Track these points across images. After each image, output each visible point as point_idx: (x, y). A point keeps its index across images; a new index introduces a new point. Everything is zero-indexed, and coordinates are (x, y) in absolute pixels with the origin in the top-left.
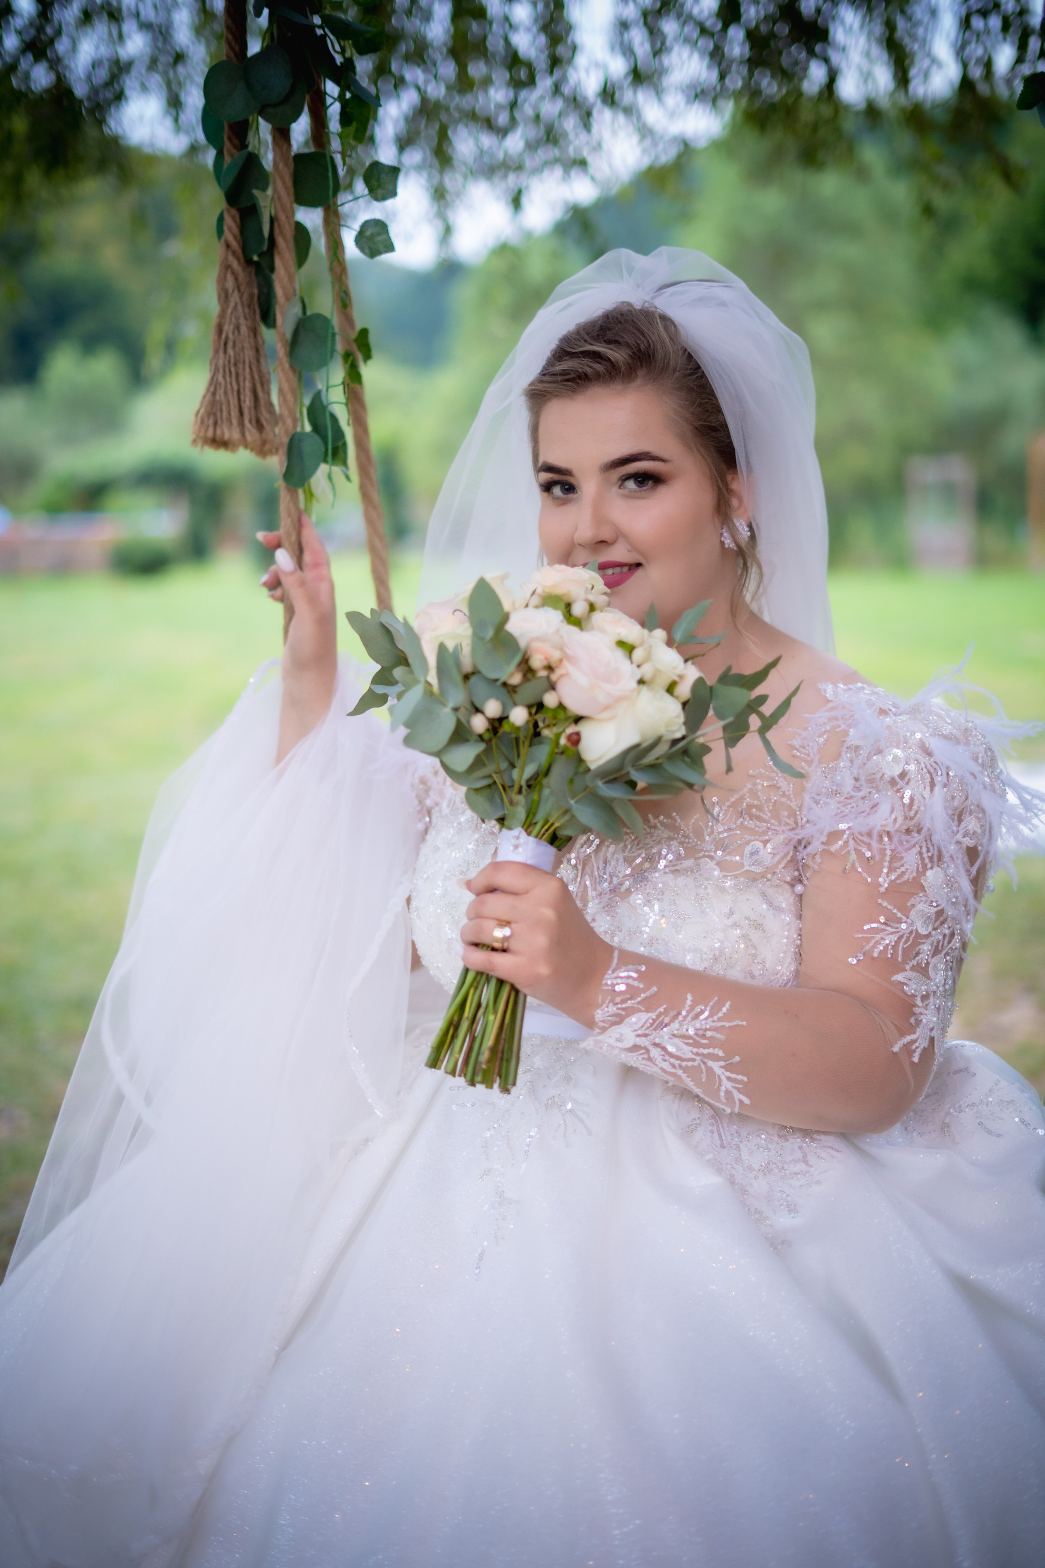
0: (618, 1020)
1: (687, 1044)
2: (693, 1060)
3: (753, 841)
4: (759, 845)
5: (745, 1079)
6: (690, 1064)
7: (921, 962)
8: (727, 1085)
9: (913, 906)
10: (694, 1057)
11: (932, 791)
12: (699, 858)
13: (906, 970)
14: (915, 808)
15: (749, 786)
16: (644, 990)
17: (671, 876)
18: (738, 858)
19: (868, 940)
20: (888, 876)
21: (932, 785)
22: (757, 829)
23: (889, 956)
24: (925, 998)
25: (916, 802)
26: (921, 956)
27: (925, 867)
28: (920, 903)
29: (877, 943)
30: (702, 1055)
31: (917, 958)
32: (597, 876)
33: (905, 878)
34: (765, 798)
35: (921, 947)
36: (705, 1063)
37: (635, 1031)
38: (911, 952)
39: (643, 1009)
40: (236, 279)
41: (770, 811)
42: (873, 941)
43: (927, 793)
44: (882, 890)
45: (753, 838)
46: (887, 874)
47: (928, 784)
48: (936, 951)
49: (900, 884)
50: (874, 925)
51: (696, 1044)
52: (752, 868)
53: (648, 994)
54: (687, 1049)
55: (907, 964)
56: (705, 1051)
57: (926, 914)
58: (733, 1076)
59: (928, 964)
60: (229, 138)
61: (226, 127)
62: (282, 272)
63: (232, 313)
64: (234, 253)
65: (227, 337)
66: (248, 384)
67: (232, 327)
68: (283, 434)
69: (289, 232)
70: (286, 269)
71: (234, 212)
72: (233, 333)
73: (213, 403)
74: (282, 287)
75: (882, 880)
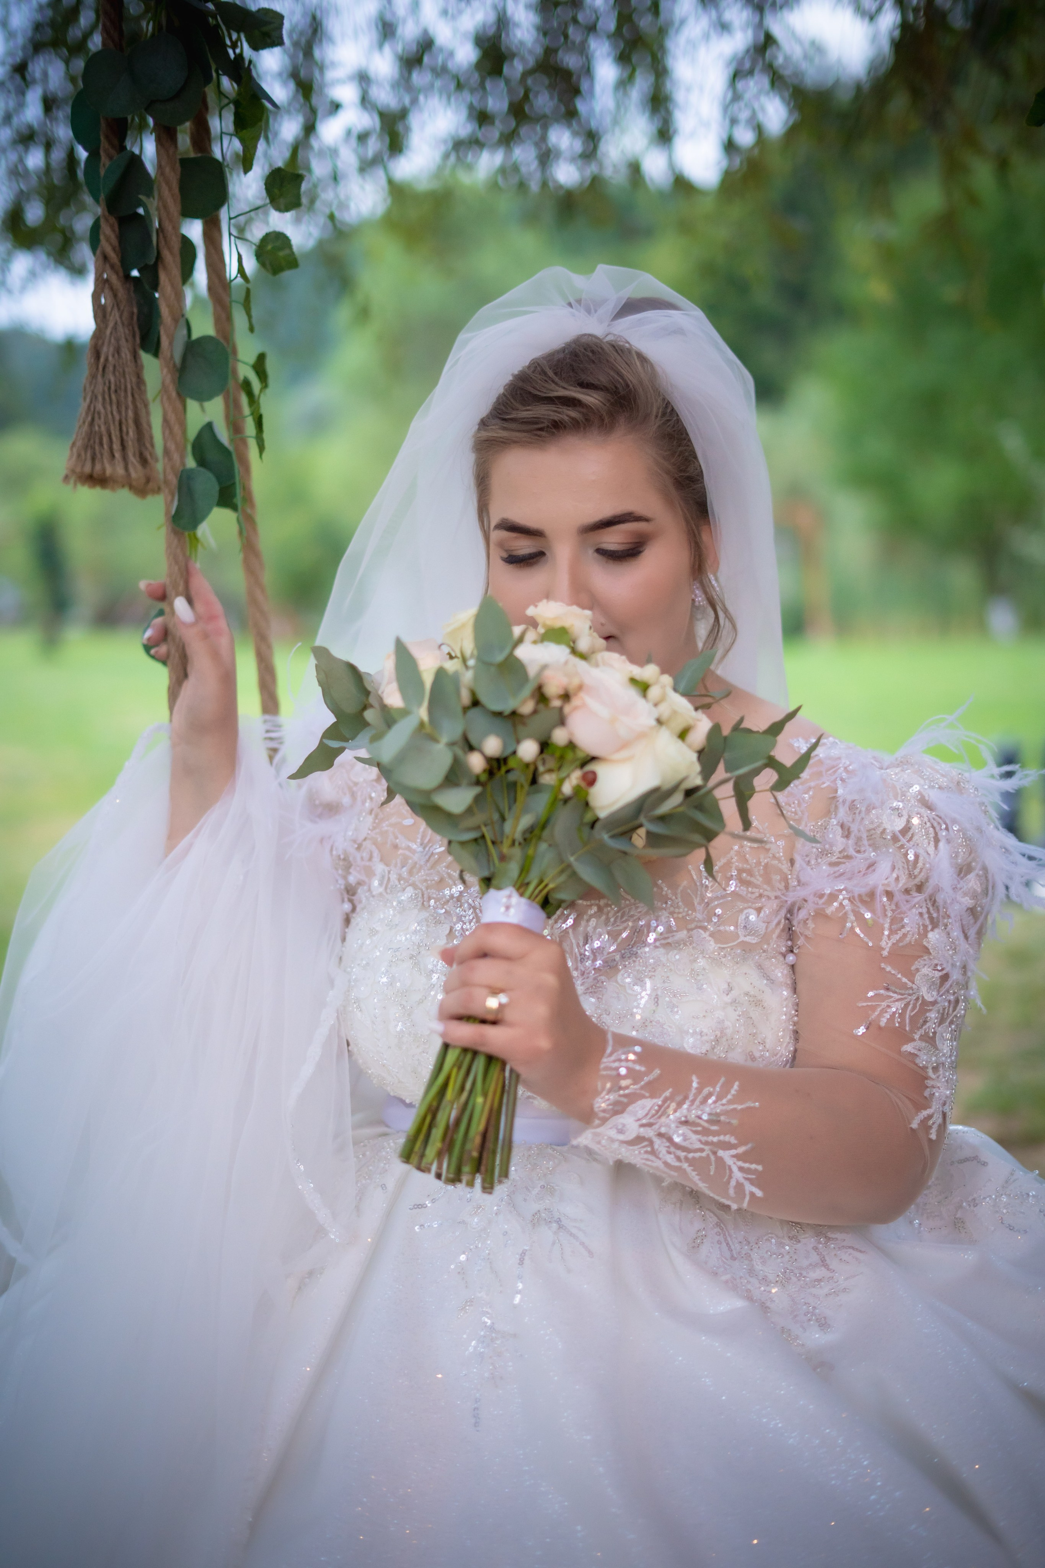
0: (619, 1108)
1: (696, 1132)
2: (702, 1150)
3: (746, 908)
4: (754, 913)
5: (760, 1168)
6: (698, 1155)
7: (928, 1032)
8: (738, 1175)
9: (918, 970)
10: (702, 1146)
11: (936, 846)
12: (691, 929)
13: (914, 1040)
14: (920, 865)
15: (736, 848)
16: (647, 1074)
17: (662, 950)
18: (732, 928)
19: (874, 1008)
20: (889, 939)
21: (937, 840)
22: (749, 895)
23: (897, 1025)
24: (935, 1069)
25: (921, 859)
26: (928, 1024)
27: (925, 926)
28: (924, 967)
29: (884, 1011)
30: (712, 1143)
31: (924, 1028)
33: (908, 940)
34: (755, 861)
35: (928, 1014)
36: (715, 1153)
37: (639, 1120)
38: (919, 1020)
39: (647, 1094)
40: (115, 296)
41: (761, 876)
42: (879, 1009)
43: (931, 849)
44: (885, 953)
45: (746, 905)
46: (889, 936)
47: (932, 839)
48: (942, 1021)
49: (903, 947)
50: (876, 992)
51: (706, 1132)
52: (747, 939)
53: (651, 1077)
54: (694, 1137)
55: (916, 1033)
56: (715, 1139)
57: (930, 979)
58: (746, 1165)
59: (935, 1033)
60: (107, 137)
61: (103, 125)
62: (168, 289)
63: (111, 333)
64: (112, 267)
65: (107, 360)
66: (131, 414)
67: (111, 349)
68: (168, 470)
69: (176, 245)
70: (172, 285)
71: (113, 220)
72: (113, 356)
73: (90, 435)
74: (169, 306)
75: (883, 944)
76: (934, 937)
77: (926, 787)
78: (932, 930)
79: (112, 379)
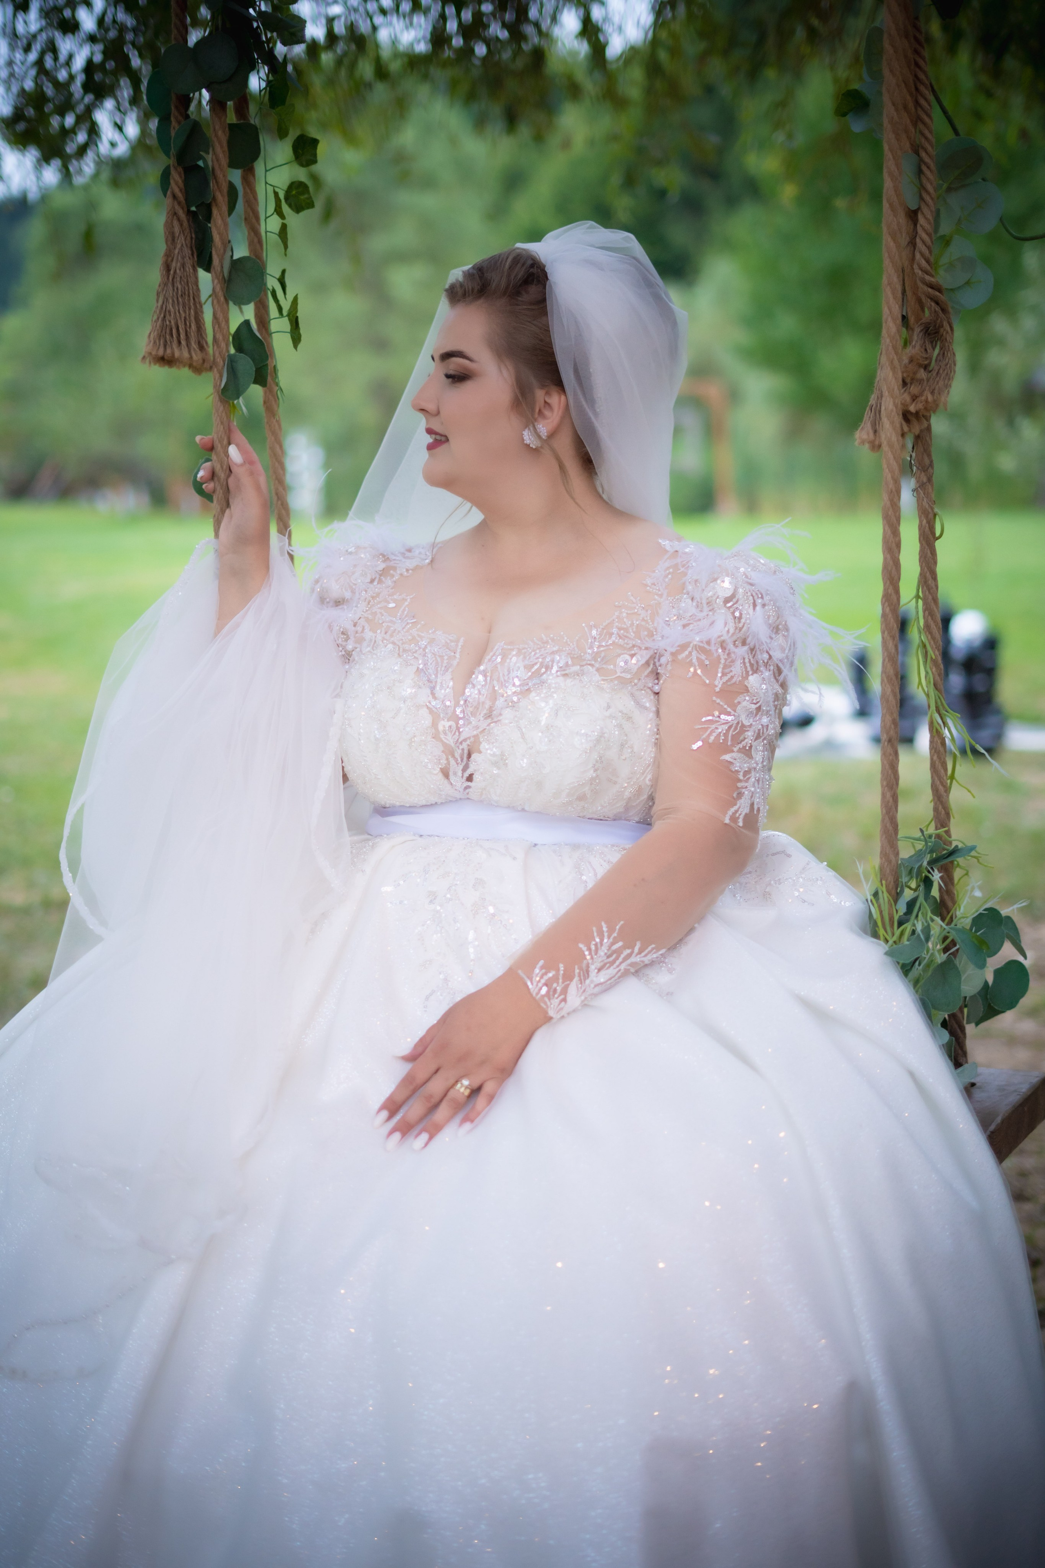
3: (623, 654)
4: (628, 657)
7: (746, 746)
9: (739, 703)
11: (754, 609)
12: (583, 666)
13: (733, 752)
14: (743, 621)
15: (617, 614)
17: (561, 678)
18: (612, 667)
19: (706, 730)
20: (721, 679)
21: (755, 605)
22: (625, 645)
23: (721, 741)
24: (747, 773)
25: (743, 617)
26: (746, 740)
27: (747, 672)
28: (744, 701)
29: (713, 731)
31: (743, 743)
32: (503, 681)
33: (734, 680)
34: (630, 622)
35: (746, 733)
38: (738, 737)
40: (181, 225)
41: (634, 632)
42: (710, 730)
43: (751, 611)
44: (717, 689)
45: (623, 652)
46: (721, 677)
48: (758, 737)
49: (730, 685)
50: (710, 718)
52: (623, 675)
55: (735, 747)
57: (748, 710)
59: (751, 747)
60: (176, 107)
61: (174, 97)
62: (220, 222)
63: (179, 253)
64: (179, 203)
65: (175, 272)
66: (192, 312)
67: (179, 264)
68: (217, 354)
69: (225, 188)
70: (222, 219)
71: (180, 169)
72: (180, 270)
73: (163, 327)
74: (219, 234)
75: (716, 683)
76: (753, 680)
77: (749, 570)
78: (752, 674)
79: (179, 287)
